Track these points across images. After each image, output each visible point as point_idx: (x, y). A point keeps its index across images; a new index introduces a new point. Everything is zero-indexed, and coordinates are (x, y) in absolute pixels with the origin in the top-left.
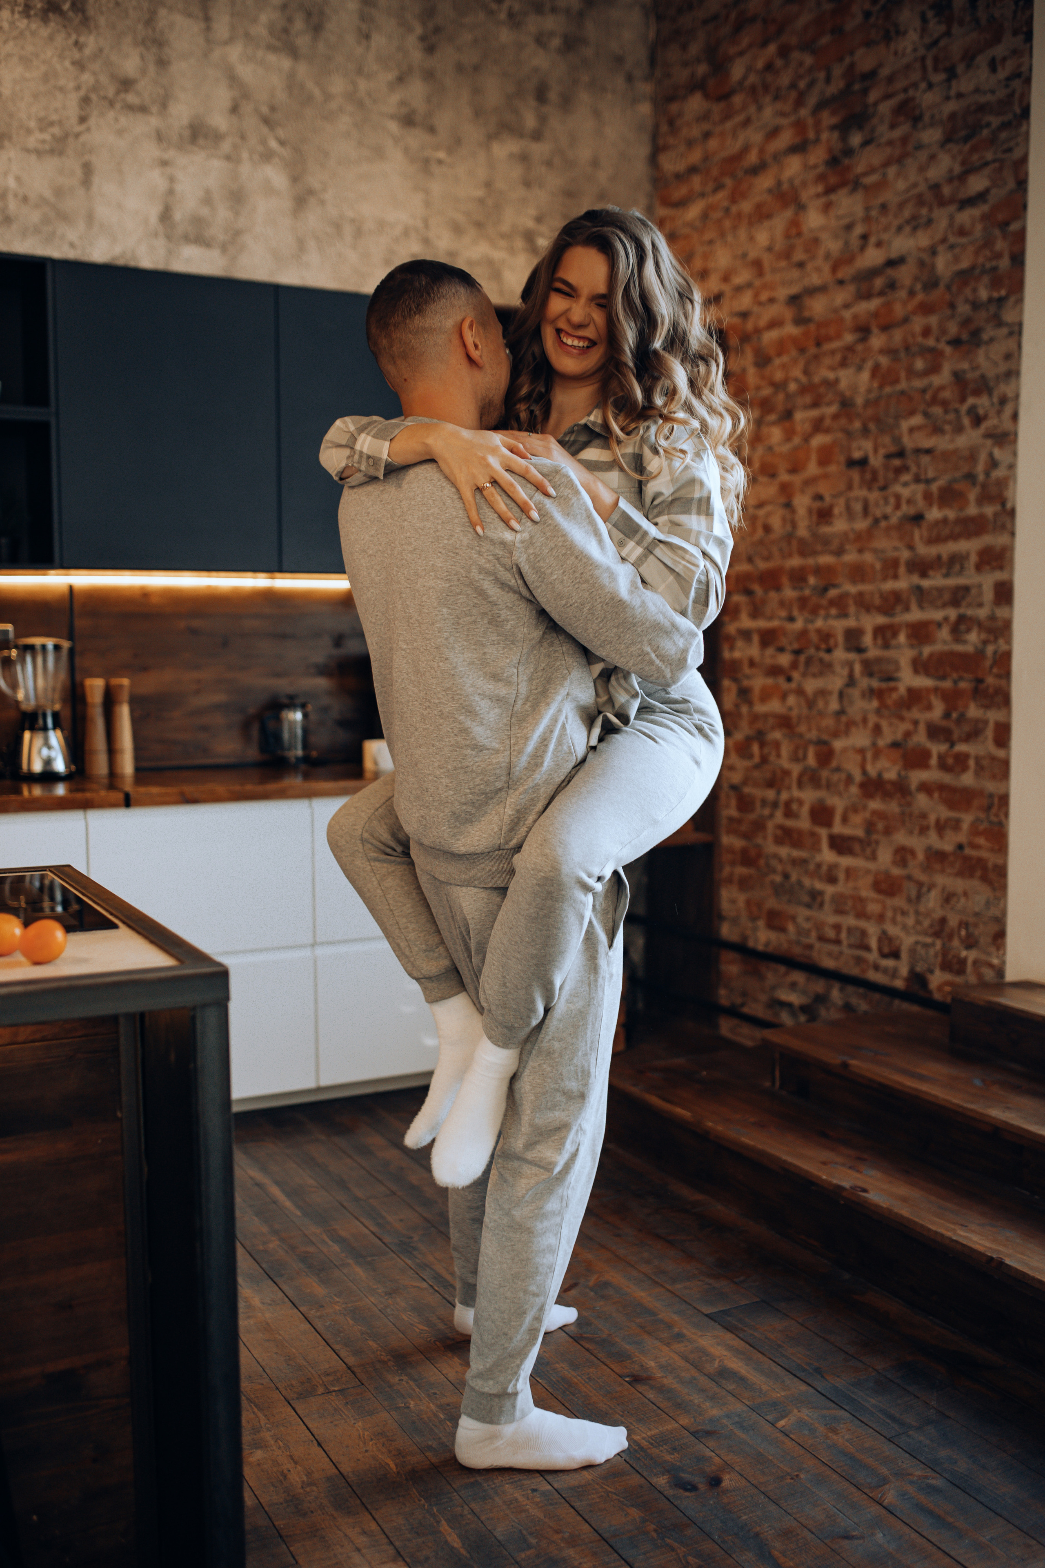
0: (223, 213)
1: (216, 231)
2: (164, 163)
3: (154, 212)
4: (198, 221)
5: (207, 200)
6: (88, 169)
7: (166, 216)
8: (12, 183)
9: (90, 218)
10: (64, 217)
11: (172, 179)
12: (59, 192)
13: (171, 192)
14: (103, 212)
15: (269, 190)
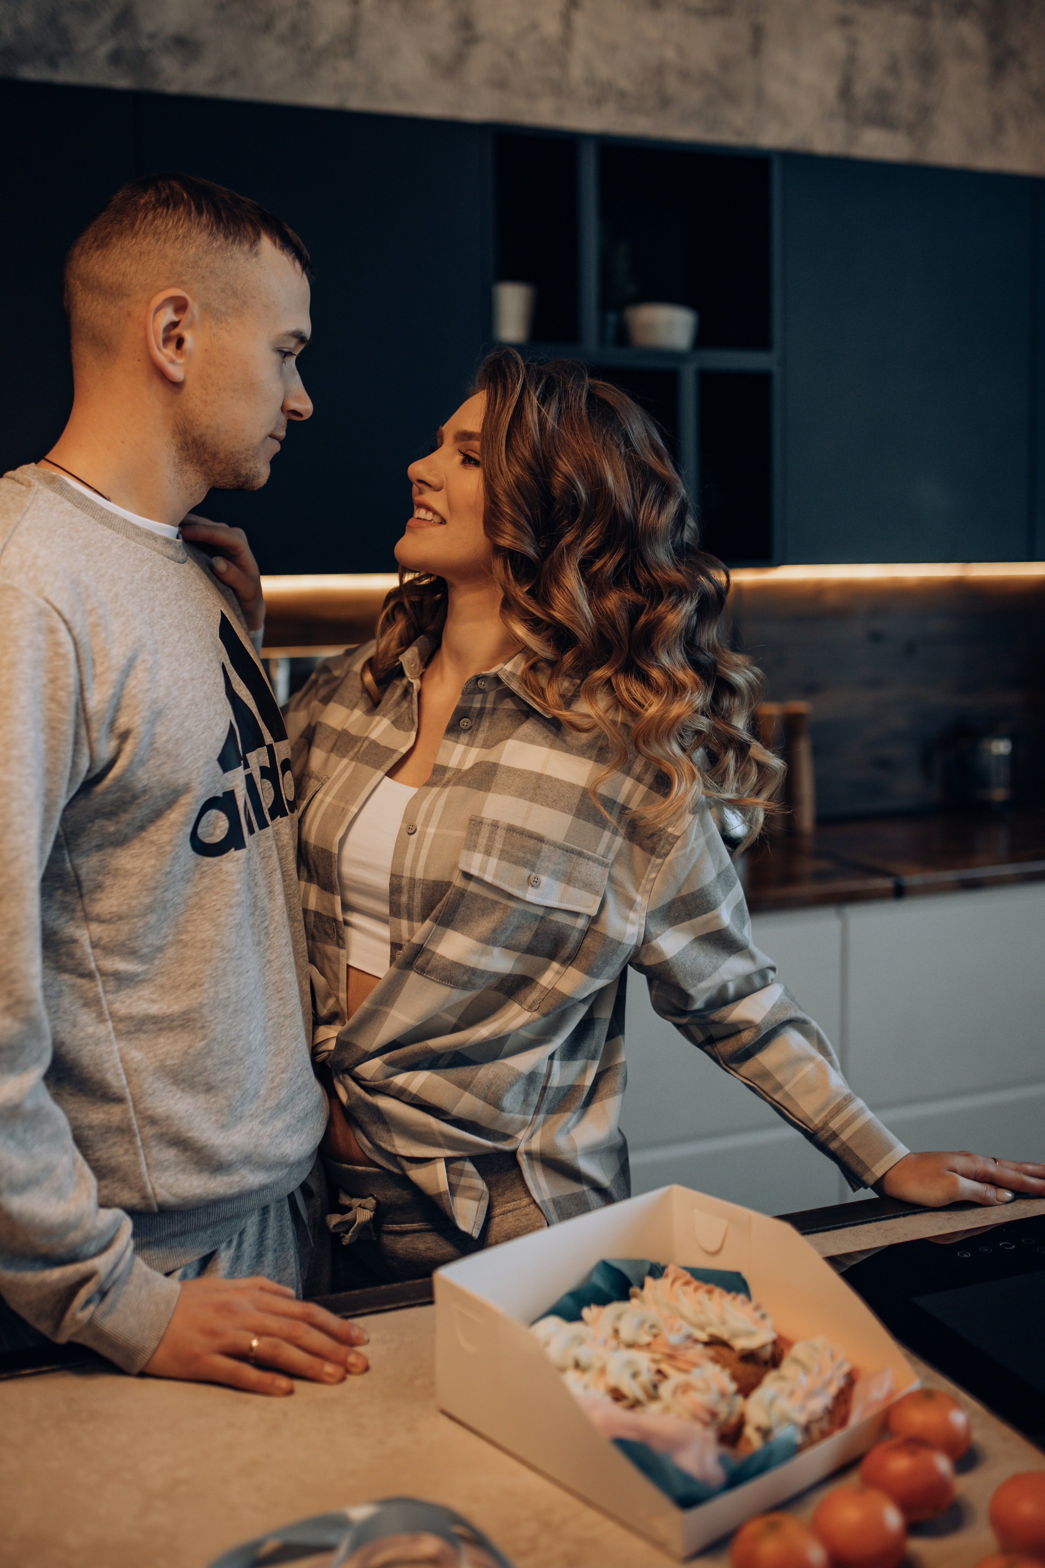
0: (910, 85)
1: (903, 110)
2: (845, 22)
3: (830, 86)
4: (882, 97)
5: (893, 69)
6: (758, 33)
7: (845, 92)
8: (670, 54)
9: (760, 97)
10: (730, 96)
11: (853, 42)
12: (726, 64)
13: (851, 60)
14: (776, 89)
15: (963, 52)
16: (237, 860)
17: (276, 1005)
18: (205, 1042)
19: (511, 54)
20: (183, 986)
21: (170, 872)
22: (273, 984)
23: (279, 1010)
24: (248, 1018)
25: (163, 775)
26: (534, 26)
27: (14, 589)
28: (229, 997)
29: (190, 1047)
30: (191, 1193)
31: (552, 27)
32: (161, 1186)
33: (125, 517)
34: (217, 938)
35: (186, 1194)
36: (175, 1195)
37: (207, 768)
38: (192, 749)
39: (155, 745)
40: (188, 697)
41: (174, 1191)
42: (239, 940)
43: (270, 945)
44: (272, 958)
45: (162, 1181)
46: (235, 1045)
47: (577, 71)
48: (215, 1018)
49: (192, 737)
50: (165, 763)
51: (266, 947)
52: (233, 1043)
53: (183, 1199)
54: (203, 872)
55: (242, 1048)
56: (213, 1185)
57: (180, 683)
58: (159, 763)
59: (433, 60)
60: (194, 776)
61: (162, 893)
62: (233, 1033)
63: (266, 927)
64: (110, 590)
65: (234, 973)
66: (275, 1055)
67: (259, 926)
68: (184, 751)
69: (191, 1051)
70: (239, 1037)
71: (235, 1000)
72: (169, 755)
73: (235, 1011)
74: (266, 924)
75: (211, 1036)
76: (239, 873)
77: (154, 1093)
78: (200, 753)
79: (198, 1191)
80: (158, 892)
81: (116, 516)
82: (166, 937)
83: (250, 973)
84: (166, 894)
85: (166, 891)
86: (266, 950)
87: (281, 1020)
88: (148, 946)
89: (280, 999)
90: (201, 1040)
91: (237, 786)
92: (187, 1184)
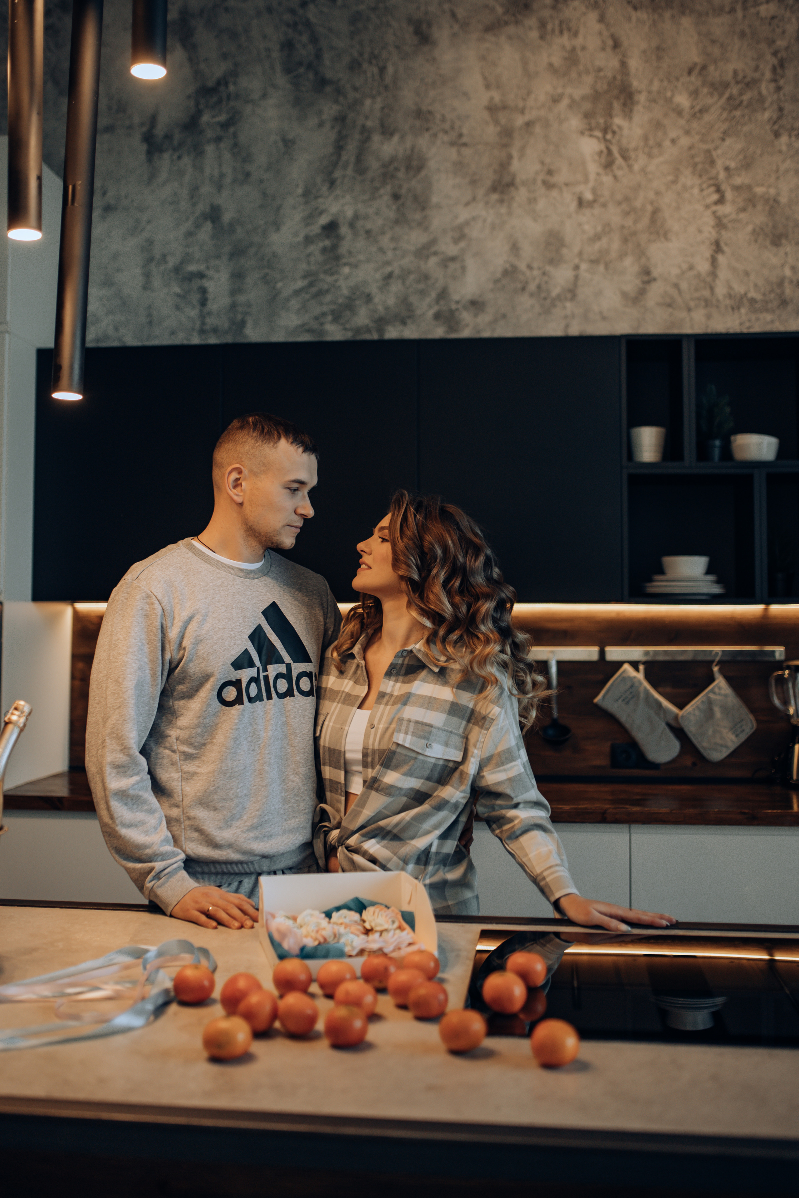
16: (238, 710)
17: (259, 780)
18: (214, 788)
19: (676, 286)
20: (210, 762)
21: (206, 711)
22: (259, 770)
23: (260, 782)
24: (237, 781)
25: (202, 668)
26: (691, 268)
27: (140, 587)
28: (227, 770)
29: (207, 789)
30: (202, 854)
31: (704, 267)
32: (189, 848)
33: (218, 559)
34: (225, 742)
35: (199, 854)
36: (194, 853)
37: (224, 667)
38: (216, 658)
39: (198, 654)
40: (219, 635)
41: (194, 851)
42: (235, 745)
43: (260, 752)
44: (260, 758)
45: (190, 846)
46: (229, 792)
47: (720, 291)
48: (220, 778)
49: (216, 653)
50: (202, 662)
51: (258, 753)
52: (228, 791)
53: (198, 856)
54: (224, 713)
55: (233, 794)
56: (213, 853)
57: (216, 629)
58: (200, 662)
59: (625, 295)
60: (216, 669)
61: (203, 719)
62: (228, 786)
63: (259, 744)
64: (190, 590)
65: (231, 759)
66: (254, 803)
67: (255, 742)
68: (211, 658)
69: (207, 790)
70: (232, 789)
71: (230, 771)
72: (204, 659)
73: (230, 776)
74: (260, 742)
75: (217, 785)
76: (238, 716)
77: (191, 806)
78: (220, 660)
79: (205, 854)
80: (201, 719)
81: (214, 559)
82: (206, 740)
83: (241, 761)
84: (205, 720)
85: (205, 719)
86: (258, 754)
87: (260, 787)
88: (198, 742)
89: (261, 778)
90: (213, 787)
91: (243, 677)
92: (201, 850)
